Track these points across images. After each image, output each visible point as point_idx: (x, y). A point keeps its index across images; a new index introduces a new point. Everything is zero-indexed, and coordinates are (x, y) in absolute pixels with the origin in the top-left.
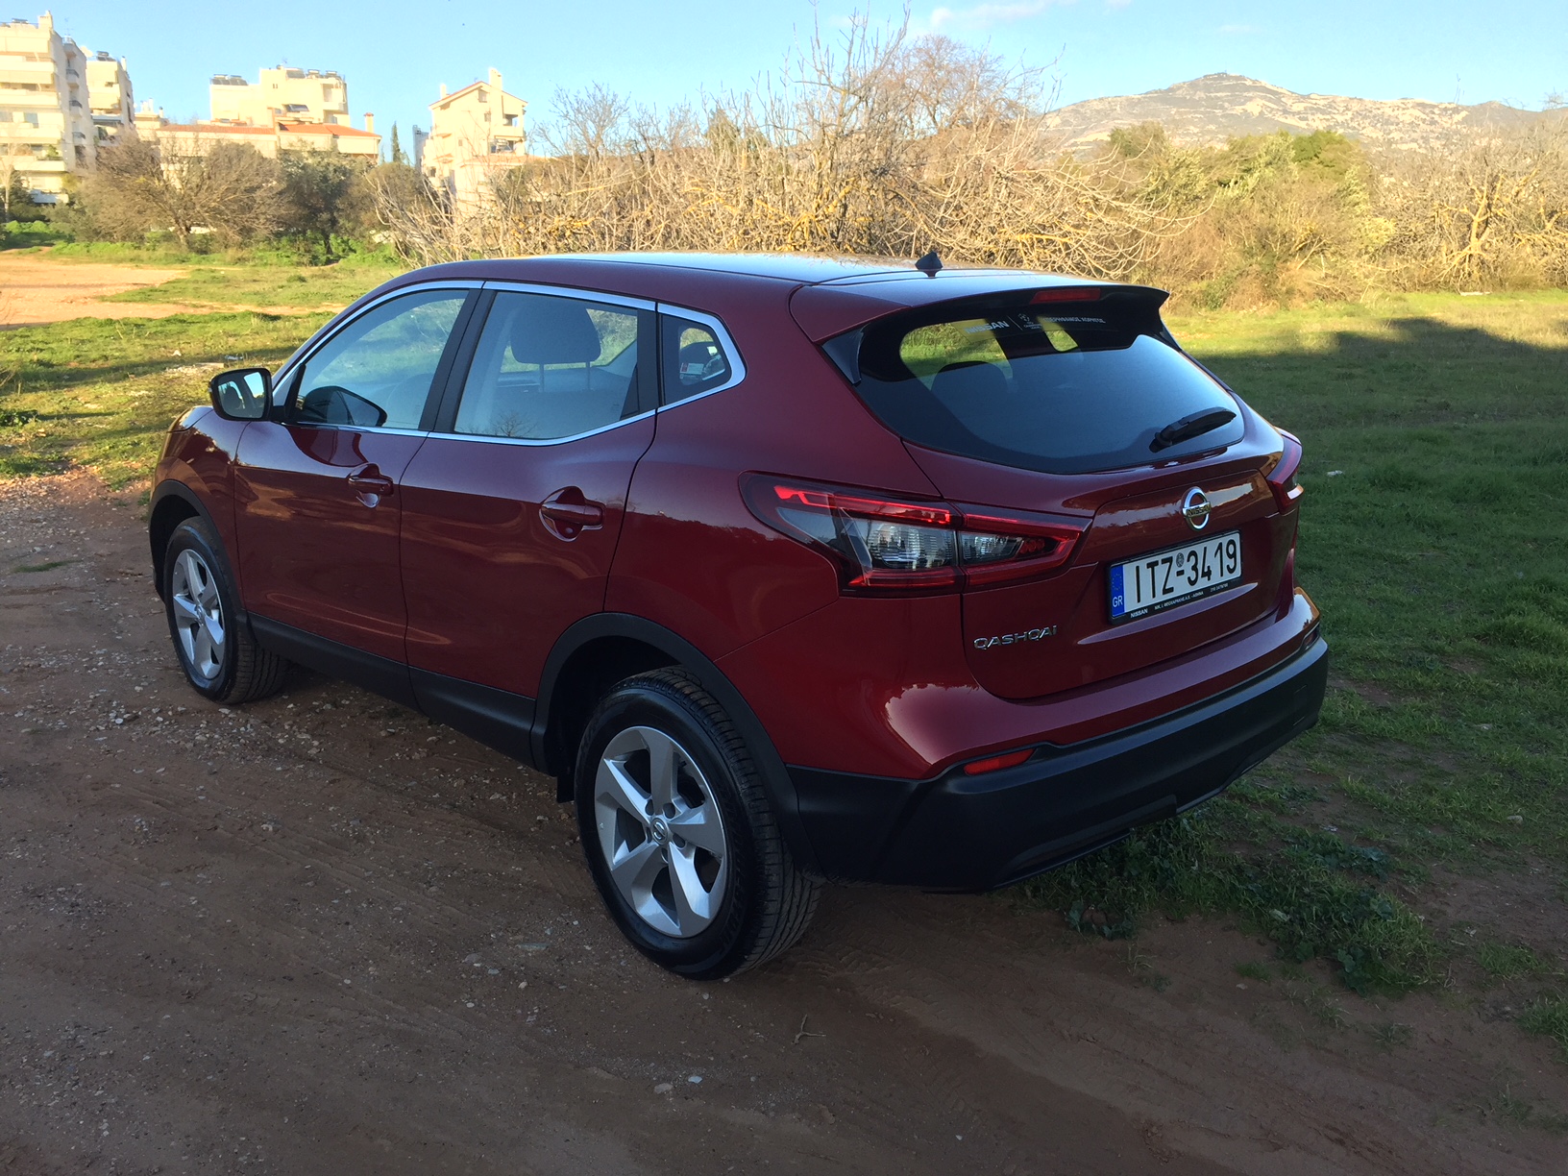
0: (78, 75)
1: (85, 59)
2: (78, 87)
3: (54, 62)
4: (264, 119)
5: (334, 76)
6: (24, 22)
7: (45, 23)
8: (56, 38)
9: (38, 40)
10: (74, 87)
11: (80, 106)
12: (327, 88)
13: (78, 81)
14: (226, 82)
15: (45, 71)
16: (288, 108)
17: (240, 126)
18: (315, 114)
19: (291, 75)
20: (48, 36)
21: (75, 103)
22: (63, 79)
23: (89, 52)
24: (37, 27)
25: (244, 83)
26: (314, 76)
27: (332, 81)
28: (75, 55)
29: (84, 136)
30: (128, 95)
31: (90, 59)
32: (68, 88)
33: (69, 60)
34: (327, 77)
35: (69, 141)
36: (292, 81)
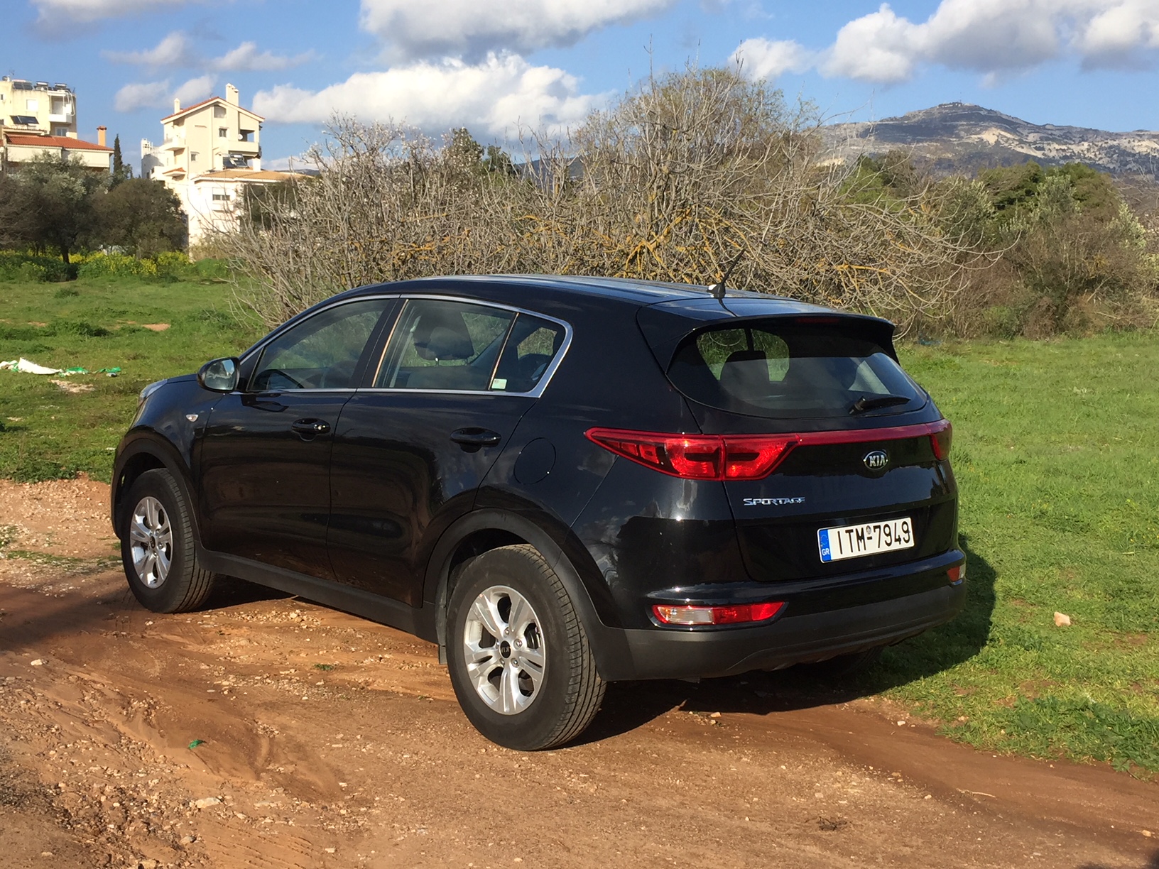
12: (55, 100)
16: (16, 120)
18: (44, 125)
19: (17, 87)
26: (42, 89)
27: (62, 93)
34: (55, 89)
36: (19, 92)
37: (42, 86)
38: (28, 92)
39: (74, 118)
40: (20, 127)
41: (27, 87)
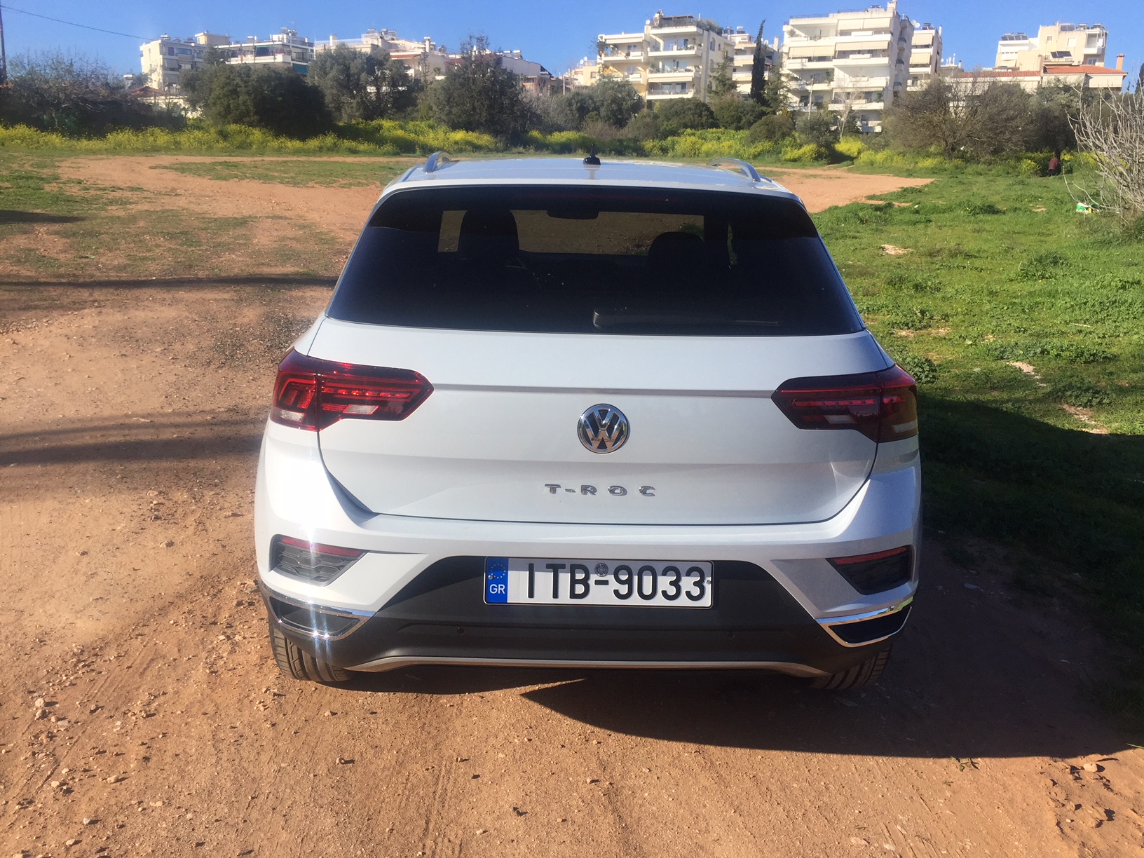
0: (905, 41)
1: (913, 29)
2: (904, 49)
3: (892, 34)
4: (1035, 66)
5: (1099, 26)
6: (878, 7)
7: (891, 6)
8: (897, 16)
9: (883, 18)
10: (901, 50)
11: (903, 63)
12: (1091, 37)
13: (905, 45)
14: (1011, 38)
15: (884, 40)
16: (1054, 55)
17: (1015, 71)
18: (1077, 58)
19: (1063, 29)
20: (891, 15)
21: (900, 61)
22: (895, 45)
23: (917, 25)
24: (886, 10)
25: (1025, 38)
26: (1082, 29)
27: (1097, 31)
28: (906, 27)
29: (900, 84)
30: (938, 53)
31: (917, 29)
32: (897, 51)
33: (901, 32)
34: (1092, 28)
35: (891, 88)
37: (1083, 26)
38: (1071, 32)
39: (1103, 50)
40: (1057, 60)
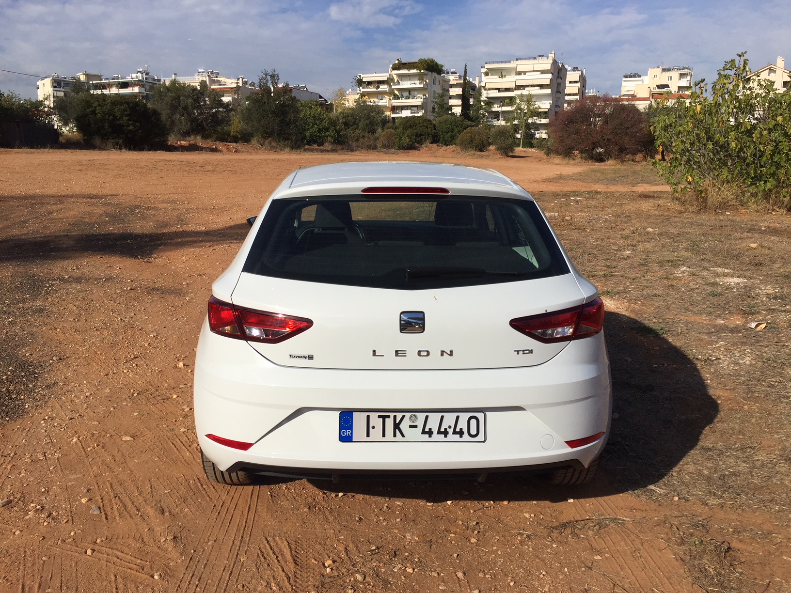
0: (562, 78)
2: (561, 84)
3: (553, 74)
4: (645, 94)
5: (687, 68)
6: (542, 56)
7: (551, 56)
11: (560, 93)
12: (682, 75)
13: (561, 81)
14: (631, 77)
15: (547, 79)
16: (659, 87)
18: (674, 89)
19: (664, 70)
20: (551, 62)
22: (555, 80)
23: (569, 68)
24: (548, 58)
27: (685, 71)
28: (562, 70)
30: (583, 87)
31: (569, 71)
32: (556, 85)
33: (558, 72)
34: (682, 70)
36: (664, 73)
37: (676, 68)
38: (669, 72)
40: (660, 90)
41: (669, 70)
